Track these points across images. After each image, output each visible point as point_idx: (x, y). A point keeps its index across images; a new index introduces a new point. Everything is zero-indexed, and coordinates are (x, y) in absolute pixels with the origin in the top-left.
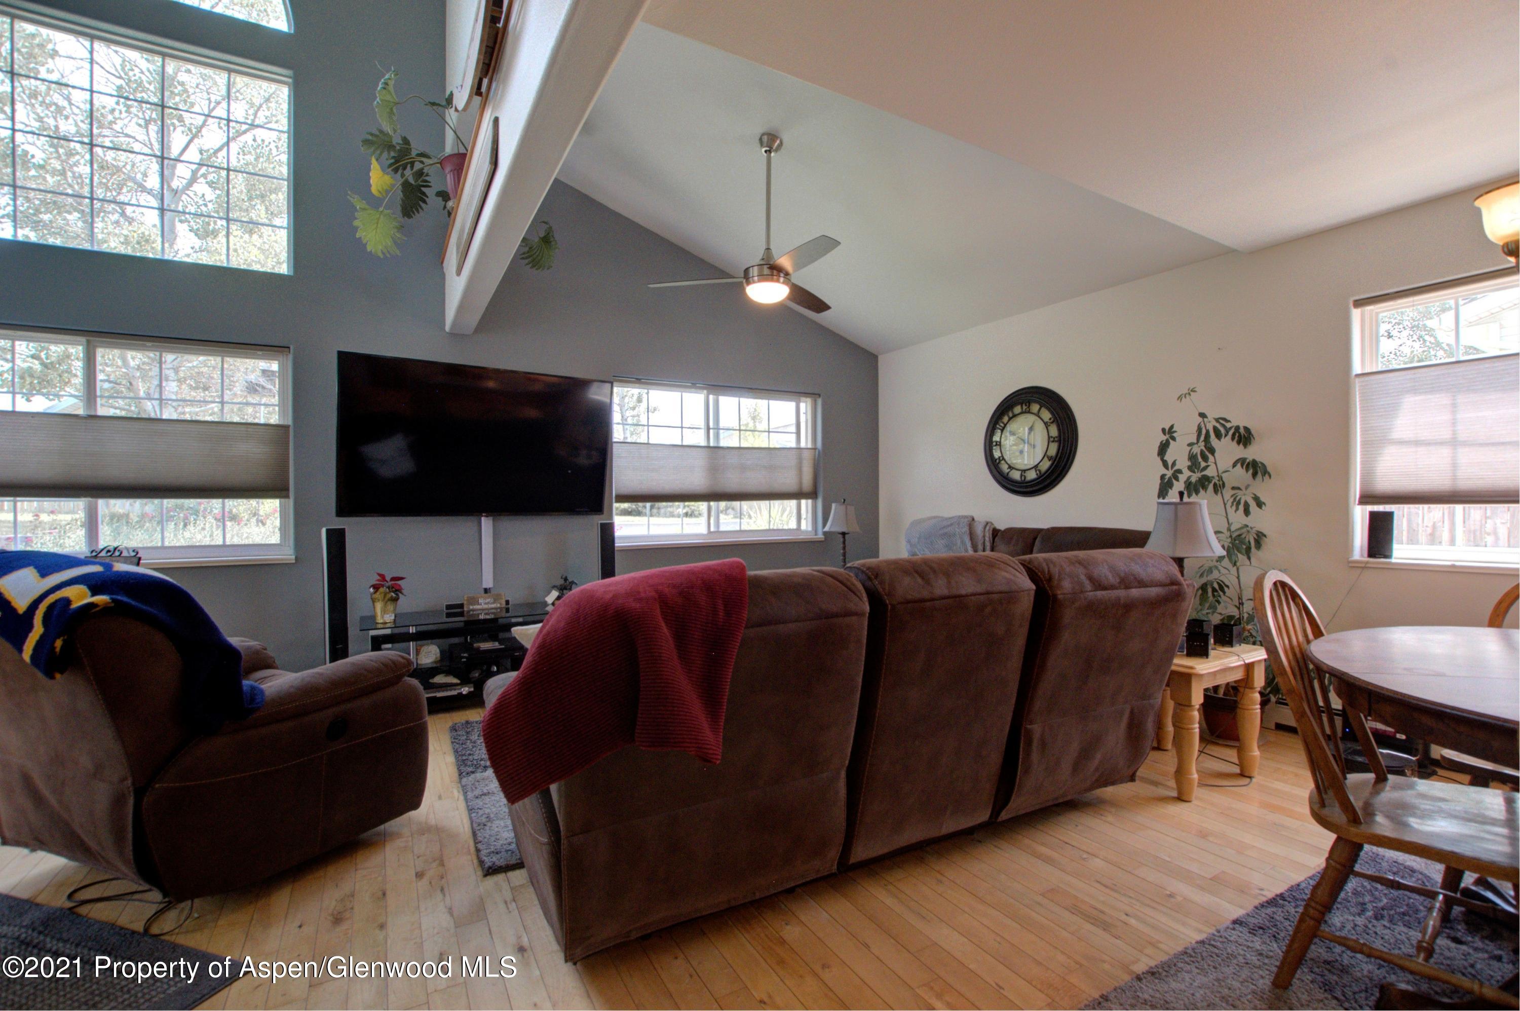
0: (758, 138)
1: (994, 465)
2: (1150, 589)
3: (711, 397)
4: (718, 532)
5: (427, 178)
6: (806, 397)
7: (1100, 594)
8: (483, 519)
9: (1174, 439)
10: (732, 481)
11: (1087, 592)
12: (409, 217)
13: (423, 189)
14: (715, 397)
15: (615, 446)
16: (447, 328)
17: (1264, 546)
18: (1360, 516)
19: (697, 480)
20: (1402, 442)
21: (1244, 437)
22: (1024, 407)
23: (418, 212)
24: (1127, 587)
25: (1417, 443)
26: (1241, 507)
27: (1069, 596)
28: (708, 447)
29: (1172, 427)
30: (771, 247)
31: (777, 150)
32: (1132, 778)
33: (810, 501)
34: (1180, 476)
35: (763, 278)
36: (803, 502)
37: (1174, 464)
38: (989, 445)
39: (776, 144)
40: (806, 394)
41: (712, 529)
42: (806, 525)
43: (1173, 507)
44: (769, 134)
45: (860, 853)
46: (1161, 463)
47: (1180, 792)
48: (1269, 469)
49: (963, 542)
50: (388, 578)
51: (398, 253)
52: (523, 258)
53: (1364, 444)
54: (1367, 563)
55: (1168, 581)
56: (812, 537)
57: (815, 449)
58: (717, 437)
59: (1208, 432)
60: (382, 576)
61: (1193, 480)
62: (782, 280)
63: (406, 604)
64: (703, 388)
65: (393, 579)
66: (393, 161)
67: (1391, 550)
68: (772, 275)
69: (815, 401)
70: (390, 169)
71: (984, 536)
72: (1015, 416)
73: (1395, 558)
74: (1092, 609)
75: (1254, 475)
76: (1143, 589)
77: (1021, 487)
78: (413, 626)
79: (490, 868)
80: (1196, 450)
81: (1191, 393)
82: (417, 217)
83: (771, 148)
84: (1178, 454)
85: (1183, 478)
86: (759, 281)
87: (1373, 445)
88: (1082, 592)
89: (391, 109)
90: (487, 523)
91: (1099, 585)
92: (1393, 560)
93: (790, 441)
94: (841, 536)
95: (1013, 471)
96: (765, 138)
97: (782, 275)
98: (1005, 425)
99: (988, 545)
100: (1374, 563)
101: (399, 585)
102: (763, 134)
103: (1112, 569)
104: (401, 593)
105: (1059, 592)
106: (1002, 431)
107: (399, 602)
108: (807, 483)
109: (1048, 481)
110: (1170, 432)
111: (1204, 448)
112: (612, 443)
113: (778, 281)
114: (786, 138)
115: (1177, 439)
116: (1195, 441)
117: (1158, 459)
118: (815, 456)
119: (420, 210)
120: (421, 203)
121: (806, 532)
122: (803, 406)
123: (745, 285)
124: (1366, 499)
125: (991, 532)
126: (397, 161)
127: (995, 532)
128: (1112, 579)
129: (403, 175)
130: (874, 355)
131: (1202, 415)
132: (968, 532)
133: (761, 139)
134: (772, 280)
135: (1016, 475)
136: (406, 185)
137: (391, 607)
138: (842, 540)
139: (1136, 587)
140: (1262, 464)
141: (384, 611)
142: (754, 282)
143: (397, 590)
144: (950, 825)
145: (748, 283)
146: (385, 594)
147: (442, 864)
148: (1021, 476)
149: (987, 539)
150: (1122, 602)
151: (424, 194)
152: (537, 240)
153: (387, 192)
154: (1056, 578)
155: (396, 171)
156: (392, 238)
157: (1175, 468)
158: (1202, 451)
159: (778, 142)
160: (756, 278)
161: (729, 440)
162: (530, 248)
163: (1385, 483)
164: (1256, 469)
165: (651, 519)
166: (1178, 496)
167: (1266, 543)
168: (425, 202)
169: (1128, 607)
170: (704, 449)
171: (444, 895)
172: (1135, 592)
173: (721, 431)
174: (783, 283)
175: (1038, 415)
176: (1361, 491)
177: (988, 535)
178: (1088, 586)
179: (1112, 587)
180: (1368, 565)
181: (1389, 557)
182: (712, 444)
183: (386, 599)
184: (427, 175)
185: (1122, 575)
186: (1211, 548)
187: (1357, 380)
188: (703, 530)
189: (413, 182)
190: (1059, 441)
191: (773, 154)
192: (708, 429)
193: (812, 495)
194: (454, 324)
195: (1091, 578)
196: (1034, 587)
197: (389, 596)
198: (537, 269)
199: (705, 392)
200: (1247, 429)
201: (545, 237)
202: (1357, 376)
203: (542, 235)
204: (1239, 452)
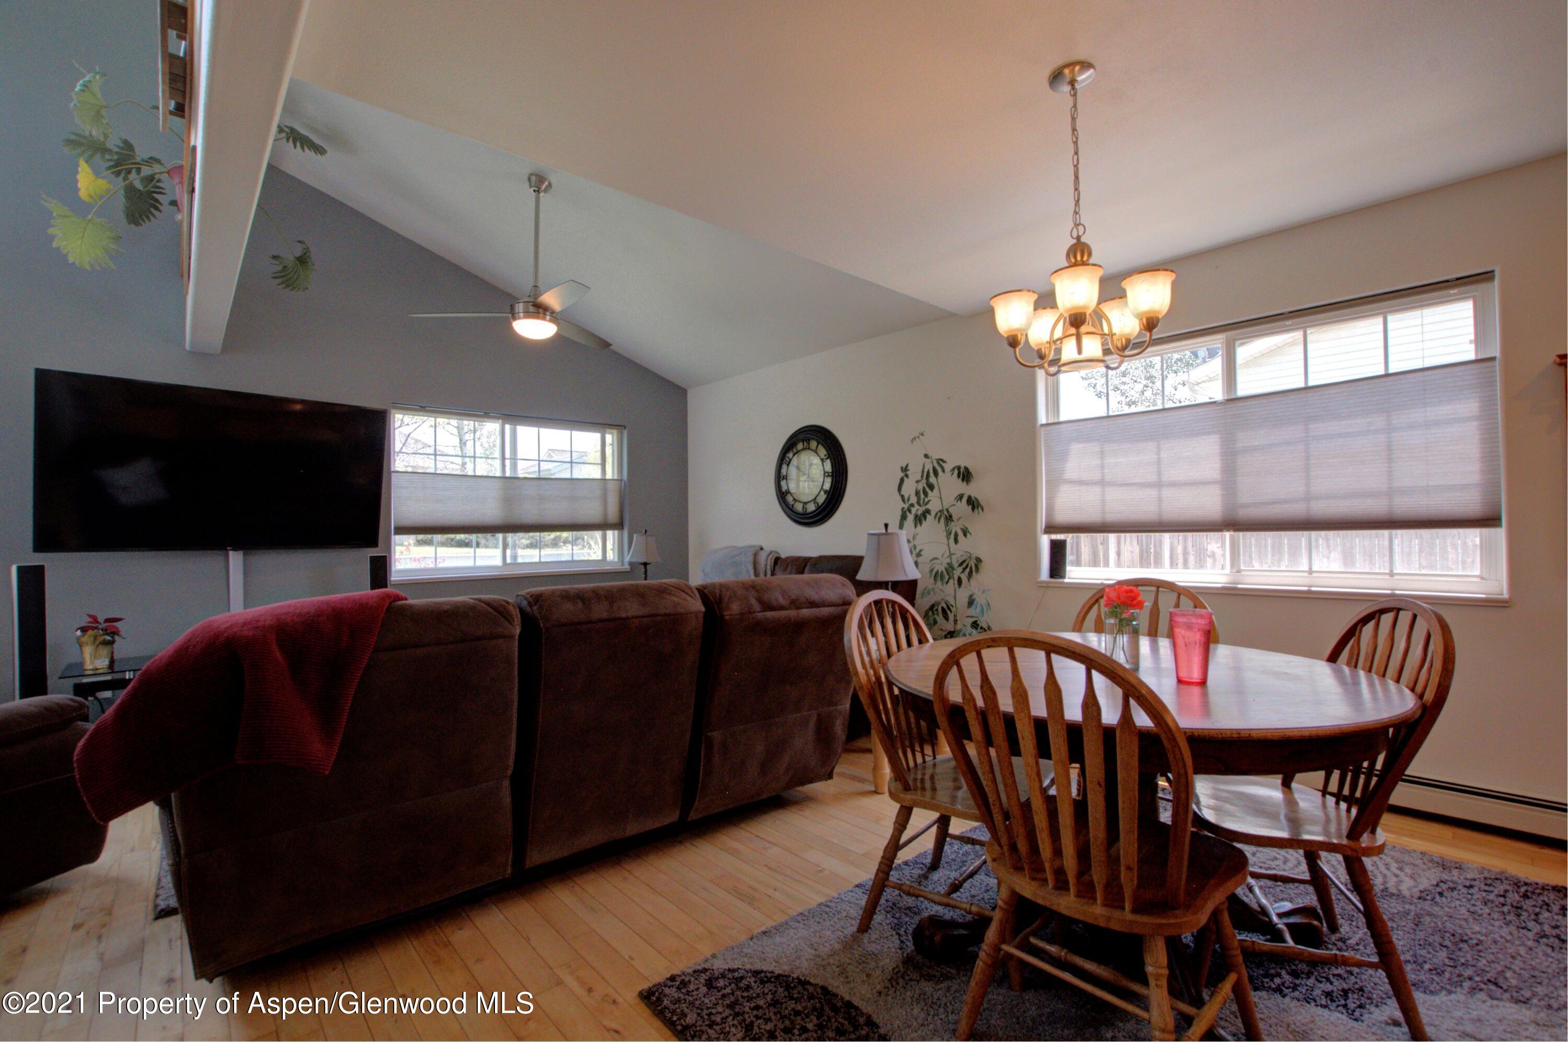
0: (526, 178)
1: (782, 495)
2: (822, 609)
3: (507, 427)
4: (515, 564)
5: (159, 184)
6: (612, 429)
7: (770, 614)
8: (231, 553)
9: (907, 476)
10: (529, 513)
11: (755, 612)
12: (137, 224)
13: (155, 195)
14: (512, 426)
15: (394, 478)
16: (188, 346)
17: (981, 570)
18: (1045, 542)
19: (491, 512)
20: (1071, 482)
21: (965, 475)
22: (805, 444)
23: (149, 220)
24: (798, 608)
25: (1081, 483)
26: (952, 536)
27: (737, 617)
28: (504, 478)
29: (907, 466)
30: (539, 285)
31: (545, 191)
32: (830, 776)
33: (616, 532)
34: (912, 509)
35: (528, 315)
36: (610, 533)
37: (909, 499)
38: (779, 477)
39: (544, 186)
40: (612, 426)
41: (509, 561)
42: (611, 556)
43: (876, 537)
44: (537, 175)
45: (536, 857)
46: (900, 498)
47: (876, 787)
48: (982, 503)
49: (748, 571)
50: (101, 620)
51: (113, 267)
52: (275, 278)
53: (1048, 482)
54: (1049, 583)
55: (841, 602)
56: (619, 567)
57: (621, 480)
58: (514, 467)
59: (928, 472)
60: (95, 619)
61: (919, 513)
62: (548, 318)
63: (124, 648)
64: (498, 418)
65: (107, 620)
66: (112, 163)
67: (1064, 570)
68: (539, 313)
69: (622, 433)
70: (109, 172)
71: (766, 565)
72: (798, 452)
73: (1069, 578)
74: (760, 628)
75: (973, 509)
76: (814, 609)
77: (802, 518)
78: (129, 671)
79: (162, 910)
80: (920, 487)
81: (921, 437)
82: (146, 225)
83: (539, 188)
84: (909, 488)
85: (914, 510)
86: (525, 317)
87: (1053, 485)
88: (750, 613)
89: (98, 112)
90: (235, 559)
91: (768, 606)
92: (1066, 580)
93: (594, 473)
94: (643, 566)
95: (797, 503)
96: (533, 178)
97: (548, 313)
98: (790, 460)
99: (769, 572)
100: (1055, 583)
101: (117, 628)
102: (531, 174)
103: (784, 593)
104: (118, 635)
105: (725, 613)
106: (788, 465)
107: (115, 646)
108: (613, 514)
109: (825, 513)
110: (905, 469)
111: (925, 485)
112: (390, 473)
113: (544, 319)
114: (553, 179)
115: (910, 477)
116: (920, 478)
117: (898, 493)
118: (621, 487)
119: (151, 217)
120: (152, 210)
121: (611, 563)
122: (609, 438)
123: (511, 320)
124: (1050, 528)
125: (773, 561)
126: (116, 165)
127: (777, 560)
128: (782, 601)
129: (125, 179)
130: (679, 388)
131: (926, 456)
132: (752, 561)
133: (529, 179)
134: (538, 318)
135: (799, 507)
136: (130, 191)
137: (104, 651)
138: (643, 570)
139: (807, 608)
140: (976, 499)
141: (95, 656)
142: (519, 318)
143: (115, 633)
144: (633, 828)
145: (515, 319)
146: (95, 638)
147: (110, 913)
148: (803, 507)
149: (769, 567)
150: (792, 620)
151: (157, 201)
152: (292, 259)
153: (101, 197)
154: (726, 600)
155: (118, 174)
156: (104, 248)
157: (910, 502)
158: (924, 488)
159: (546, 183)
160: (521, 315)
161: (525, 469)
162: (285, 267)
163: (1063, 516)
164: (973, 504)
165: (477, 550)
166: (884, 527)
167: (983, 567)
168: (157, 209)
169: (799, 626)
170: (498, 480)
171: (100, 942)
172: (806, 612)
173: (519, 462)
174: (550, 321)
175: (816, 451)
176: (1046, 522)
177: (770, 563)
178: (756, 606)
179: (782, 608)
180: (1050, 585)
181: (1063, 577)
182: (508, 474)
183: (97, 642)
184: (159, 181)
185: (794, 597)
186: (905, 572)
187: (1043, 429)
188: (498, 562)
189: (142, 189)
190: (832, 476)
191: (541, 194)
192: (503, 458)
193: (619, 525)
194: (192, 342)
195: (760, 600)
196: (703, 609)
197: (101, 639)
198: (291, 290)
199: (500, 421)
200: (966, 469)
201: (301, 257)
202: (1042, 425)
203: (298, 255)
204: (961, 487)
